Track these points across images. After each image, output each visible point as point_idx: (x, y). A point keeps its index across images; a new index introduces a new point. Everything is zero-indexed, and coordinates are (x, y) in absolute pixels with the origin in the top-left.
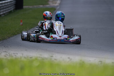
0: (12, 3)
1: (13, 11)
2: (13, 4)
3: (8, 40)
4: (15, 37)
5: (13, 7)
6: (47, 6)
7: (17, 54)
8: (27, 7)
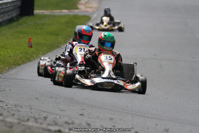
0: (15, 4)
1: (15, 18)
2: (16, 7)
3: (5, 74)
4: (18, 69)
5: (16, 11)
6: (76, 11)
7: (21, 107)
8: (41, 11)
